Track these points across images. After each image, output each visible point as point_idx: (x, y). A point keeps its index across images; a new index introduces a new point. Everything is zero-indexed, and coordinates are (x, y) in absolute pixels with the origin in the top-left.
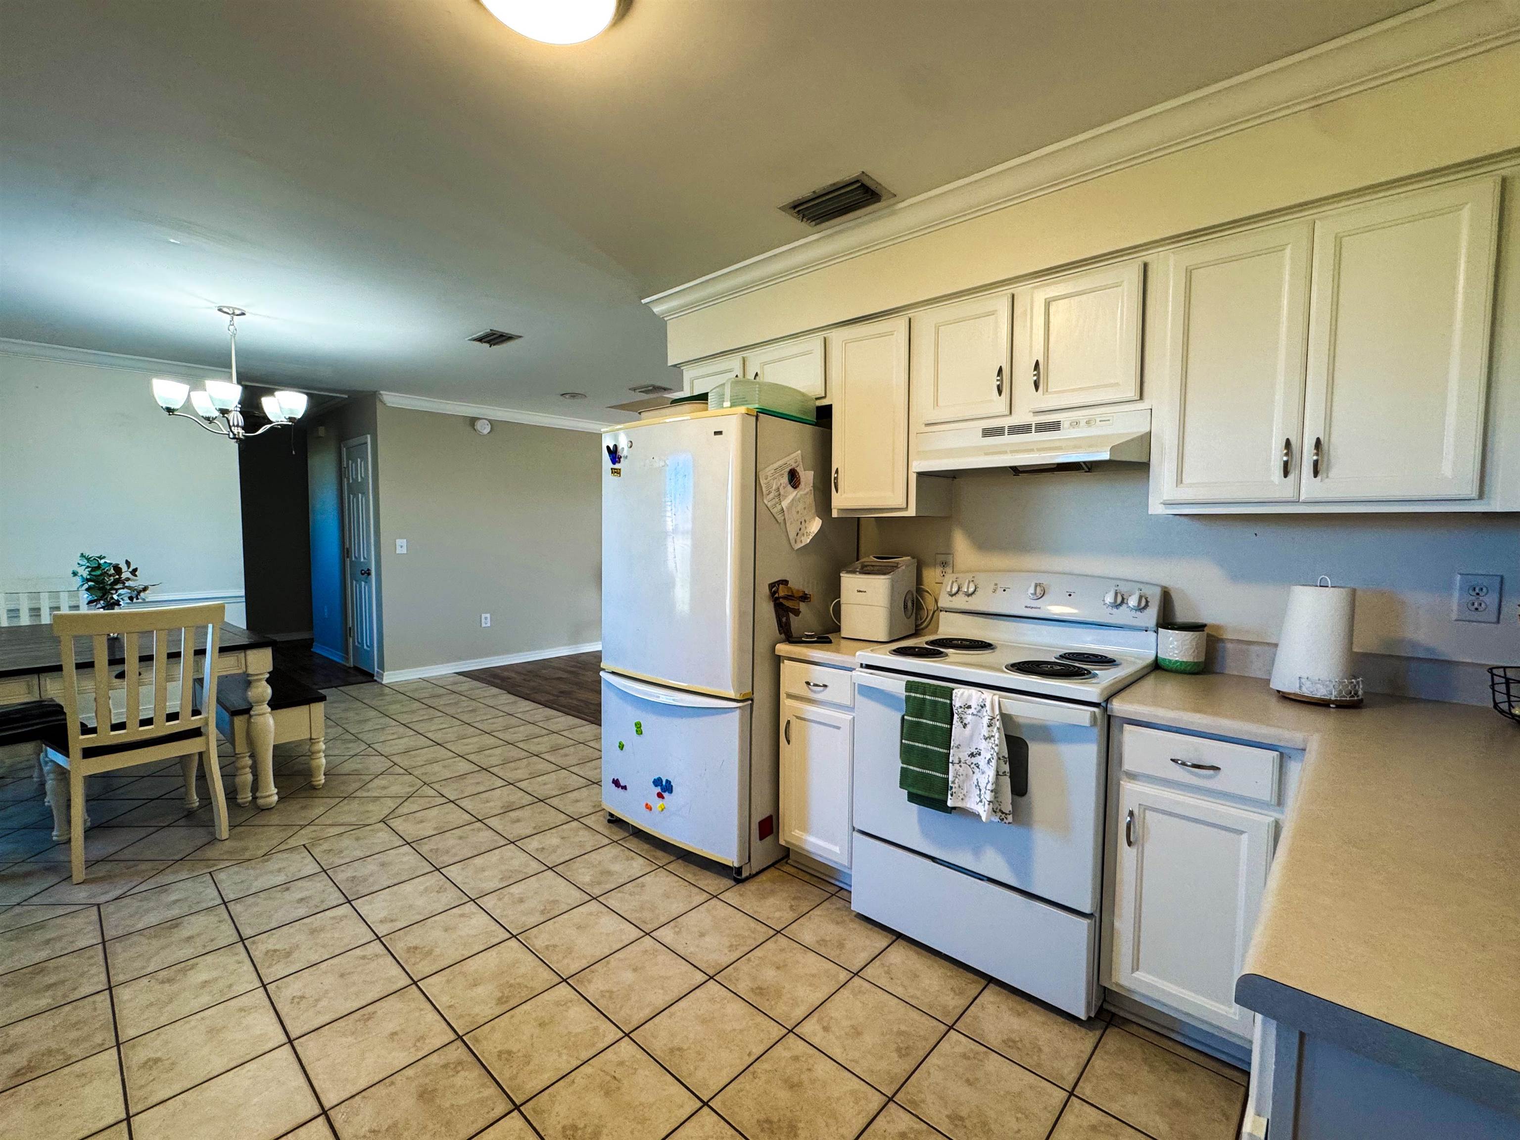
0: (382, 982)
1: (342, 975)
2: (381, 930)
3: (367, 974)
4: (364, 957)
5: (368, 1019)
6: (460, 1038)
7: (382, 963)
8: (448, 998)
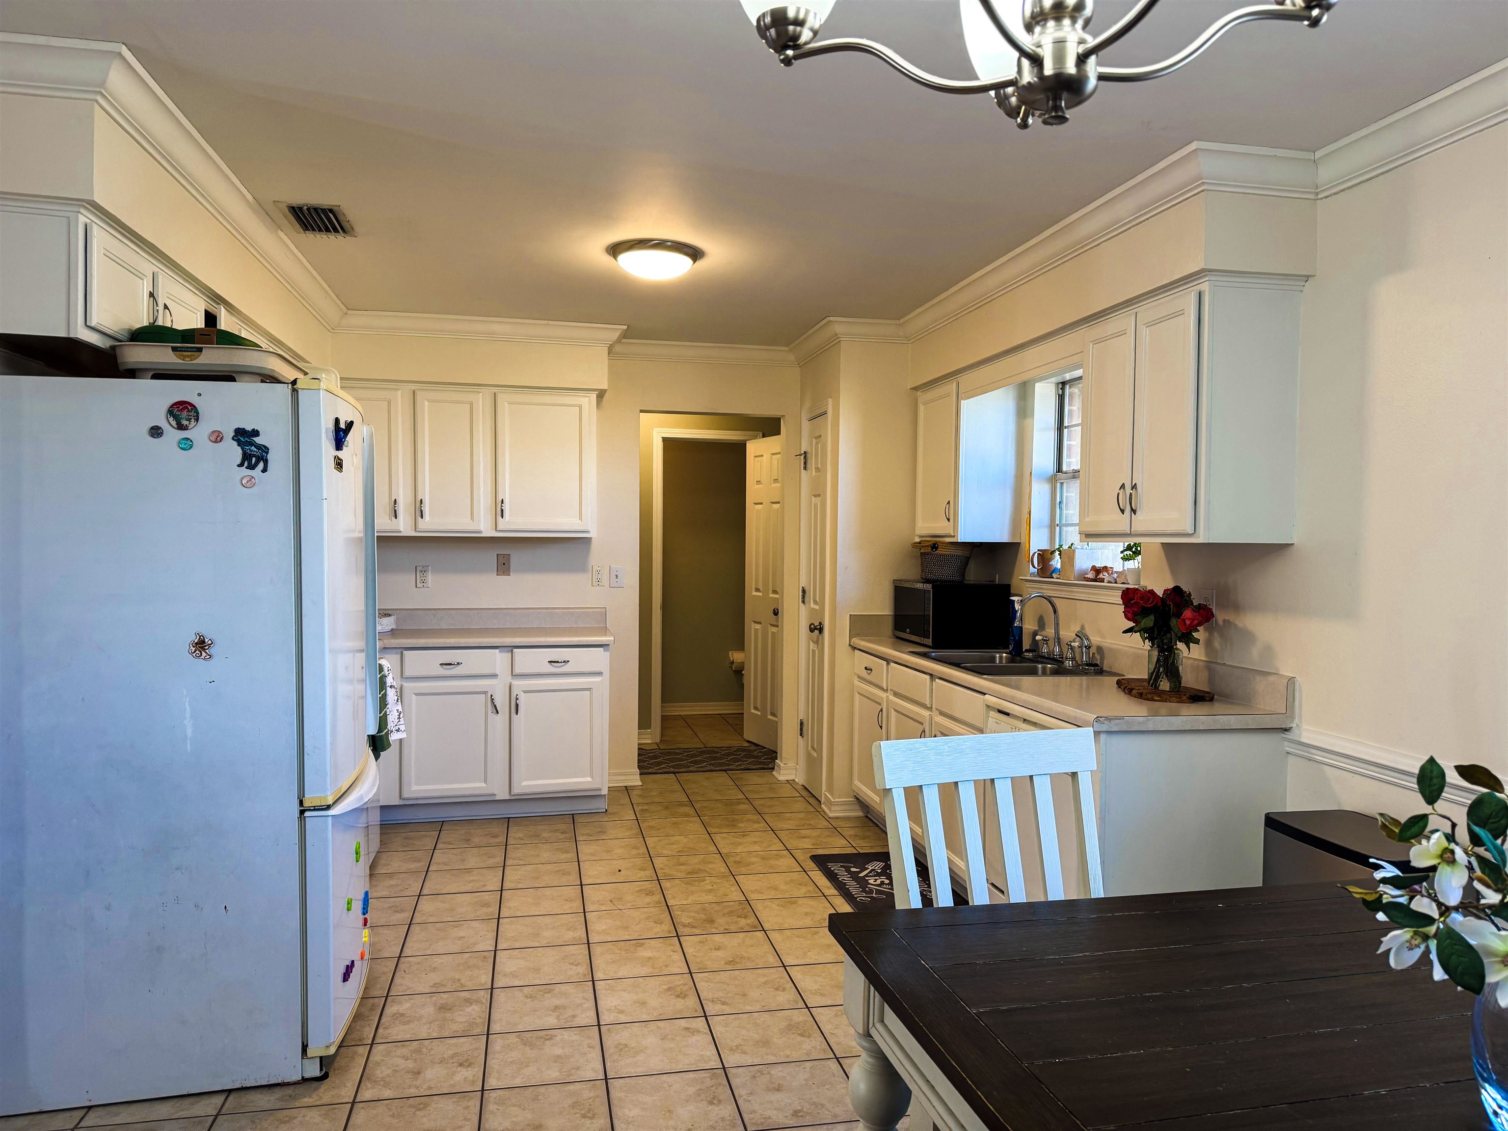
0: (715, 981)
1: (744, 995)
2: (701, 1023)
3: (724, 989)
4: (724, 1003)
5: (731, 961)
6: (678, 936)
7: (710, 994)
8: (673, 956)
